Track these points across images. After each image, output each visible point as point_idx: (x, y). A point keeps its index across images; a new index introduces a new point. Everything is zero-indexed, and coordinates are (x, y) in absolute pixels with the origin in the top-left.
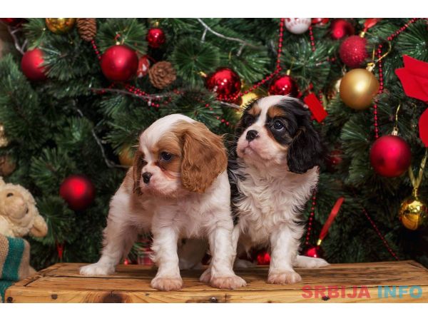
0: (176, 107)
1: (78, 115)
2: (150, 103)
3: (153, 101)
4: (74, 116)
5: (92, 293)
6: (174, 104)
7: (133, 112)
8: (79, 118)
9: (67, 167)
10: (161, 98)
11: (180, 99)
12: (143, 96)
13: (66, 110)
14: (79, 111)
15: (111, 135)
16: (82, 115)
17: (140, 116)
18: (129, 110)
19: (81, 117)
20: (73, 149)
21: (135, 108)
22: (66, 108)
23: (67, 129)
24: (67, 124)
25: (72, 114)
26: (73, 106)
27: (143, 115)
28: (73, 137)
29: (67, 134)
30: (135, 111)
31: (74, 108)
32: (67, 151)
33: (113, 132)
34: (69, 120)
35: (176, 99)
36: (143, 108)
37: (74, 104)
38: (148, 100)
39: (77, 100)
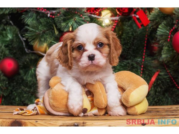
0: (63, 16)
1: (10, 24)
2: (49, 15)
3: (51, 14)
4: (9, 25)
5: (4, 120)
6: (62, 15)
7: (40, 21)
8: (11, 26)
9: (3, 53)
10: (55, 12)
11: (65, 12)
12: (45, 12)
13: (4, 22)
14: (11, 22)
15: (27, 33)
16: (12, 24)
17: (44, 22)
18: (37, 20)
19: (12, 25)
20: (7, 43)
21: (41, 18)
22: (4, 20)
23: (4, 32)
24: (4, 30)
25: (7, 24)
26: (8, 19)
27: (45, 22)
28: (7, 37)
29: (4, 35)
30: (40, 20)
31: (8, 20)
32: (4, 45)
33: (28, 32)
34: (5, 27)
35: (63, 12)
36: (45, 18)
37: (9, 18)
38: (48, 14)
39: (10, 16)
